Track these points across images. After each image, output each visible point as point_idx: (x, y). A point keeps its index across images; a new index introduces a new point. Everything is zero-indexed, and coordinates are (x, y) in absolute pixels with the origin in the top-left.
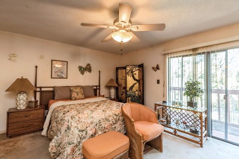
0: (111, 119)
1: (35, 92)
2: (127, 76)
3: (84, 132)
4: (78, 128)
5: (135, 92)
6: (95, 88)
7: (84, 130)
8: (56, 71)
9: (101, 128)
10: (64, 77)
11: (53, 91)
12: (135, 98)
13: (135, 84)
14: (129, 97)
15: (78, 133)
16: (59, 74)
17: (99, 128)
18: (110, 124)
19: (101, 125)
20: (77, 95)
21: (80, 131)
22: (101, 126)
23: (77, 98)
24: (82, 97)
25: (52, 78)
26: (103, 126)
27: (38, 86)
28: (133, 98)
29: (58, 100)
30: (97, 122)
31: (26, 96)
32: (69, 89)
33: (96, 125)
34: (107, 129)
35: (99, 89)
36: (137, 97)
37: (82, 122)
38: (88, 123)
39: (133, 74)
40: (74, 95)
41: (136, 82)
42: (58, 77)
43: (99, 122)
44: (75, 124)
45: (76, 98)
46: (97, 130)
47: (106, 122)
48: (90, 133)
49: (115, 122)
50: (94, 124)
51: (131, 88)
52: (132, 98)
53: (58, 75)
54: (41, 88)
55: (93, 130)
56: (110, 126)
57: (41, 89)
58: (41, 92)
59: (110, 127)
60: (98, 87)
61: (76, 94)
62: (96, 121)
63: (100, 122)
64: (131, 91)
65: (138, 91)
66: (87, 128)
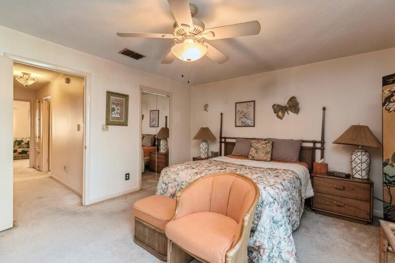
3: (166, 187)
4: (163, 179)
6: (308, 145)
7: (167, 184)
8: (241, 116)
10: (251, 125)
16: (244, 120)
23: (256, 158)
25: (236, 126)
27: (223, 136)
29: (234, 156)
32: (249, 142)
35: (322, 149)
37: (167, 174)
42: (243, 125)
53: (242, 122)
54: (225, 138)
55: (173, 189)
57: (225, 140)
60: (318, 145)
62: (179, 180)
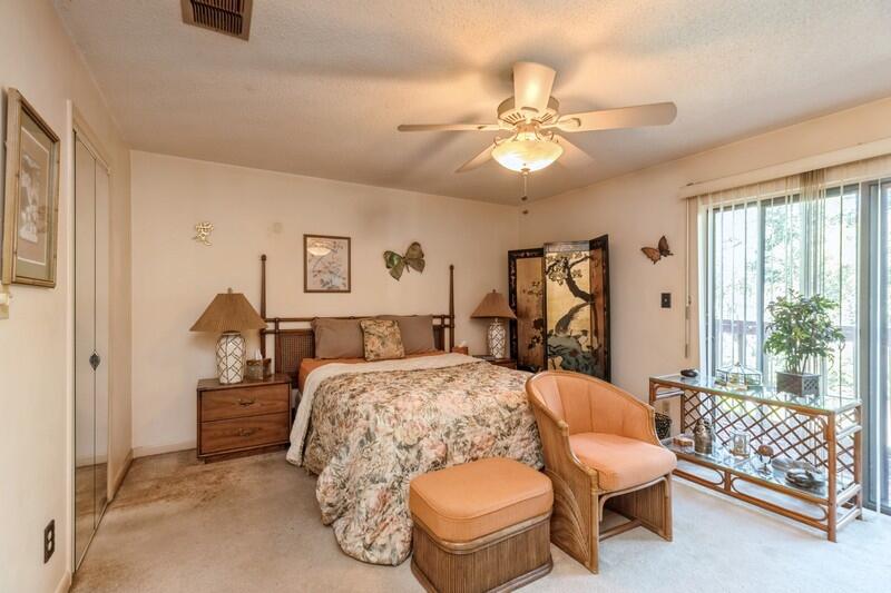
0: (492, 418)
1: (263, 333)
2: (549, 281)
3: (414, 453)
4: (394, 439)
5: (576, 337)
6: (437, 322)
7: (412, 447)
9: (461, 445)
11: (311, 333)
12: (577, 360)
13: (577, 309)
14: (555, 354)
15: (397, 451)
16: (326, 277)
17: (456, 443)
18: (490, 434)
19: (463, 435)
20: (383, 344)
21: (400, 447)
22: (463, 439)
23: (382, 356)
24: (398, 353)
25: (306, 291)
26: (468, 437)
27: (269, 315)
28: (572, 359)
29: (326, 360)
30: (451, 425)
31: (240, 346)
32: (358, 325)
33: (447, 435)
34: (481, 449)
35: (451, 327)
36: (584, 357)
37: (405, 421)
38: (423, 427)
39: (569, 274)
40: (373, 345)
41: (579, 301)
42: (325, 289)
43: (455, 425)
44: (387, 425)
45: (378, 355)
46: (450, 450)
47: (479, 427)
48: (431, 455)
49: (506, 431)
50: (441, 432)
51: (564, 323)
52: (568, 357)
53: (322, 281)
54: (276, 321)
55: (439, 447)
56: (488, 440)
57: (277, 327)
58: (278, 333)
59: (490, 443)
60: (447, 321)
61: (378, 343)
62: (446, 421)
63: (460, 427)
64: (561, 335)
65: (589, 334)
66: (419, 439)
